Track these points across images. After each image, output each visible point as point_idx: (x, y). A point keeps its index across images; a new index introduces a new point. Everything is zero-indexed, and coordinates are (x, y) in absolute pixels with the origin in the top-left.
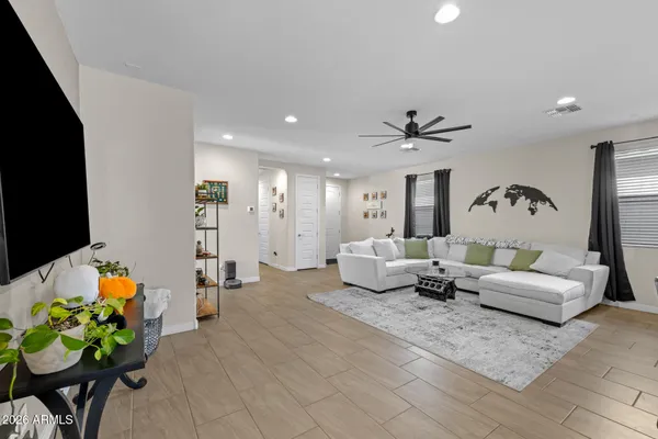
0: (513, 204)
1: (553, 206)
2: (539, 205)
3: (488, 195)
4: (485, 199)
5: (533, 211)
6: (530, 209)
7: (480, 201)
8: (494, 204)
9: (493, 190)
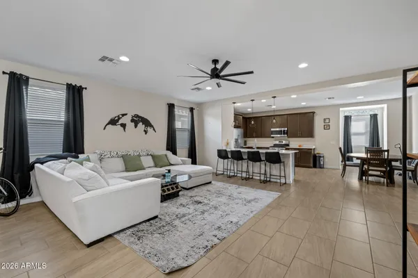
0: (136, 126)
1: (154, 130)
2: (149, 129)
3: (119, 119)
4: (118, 121)
5: (146, 132)
6: (145, 131)
7: (113, 122)
8: (124, 126)
9: (123, 115)
